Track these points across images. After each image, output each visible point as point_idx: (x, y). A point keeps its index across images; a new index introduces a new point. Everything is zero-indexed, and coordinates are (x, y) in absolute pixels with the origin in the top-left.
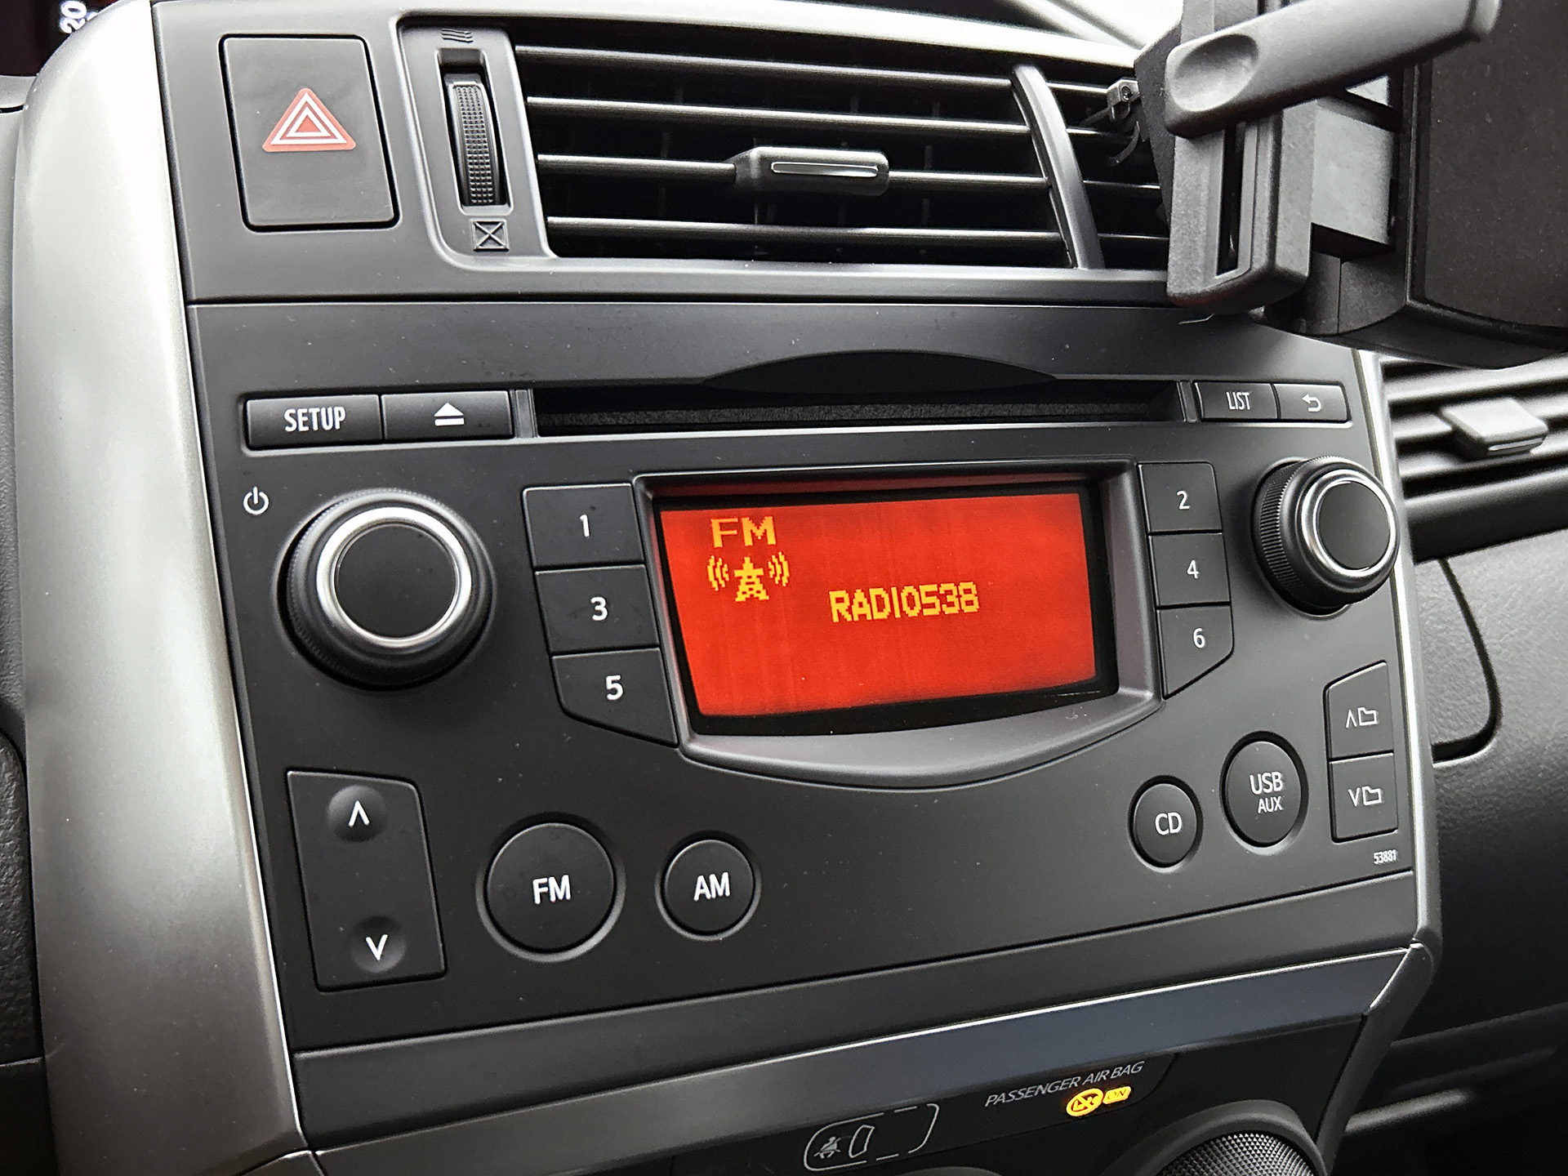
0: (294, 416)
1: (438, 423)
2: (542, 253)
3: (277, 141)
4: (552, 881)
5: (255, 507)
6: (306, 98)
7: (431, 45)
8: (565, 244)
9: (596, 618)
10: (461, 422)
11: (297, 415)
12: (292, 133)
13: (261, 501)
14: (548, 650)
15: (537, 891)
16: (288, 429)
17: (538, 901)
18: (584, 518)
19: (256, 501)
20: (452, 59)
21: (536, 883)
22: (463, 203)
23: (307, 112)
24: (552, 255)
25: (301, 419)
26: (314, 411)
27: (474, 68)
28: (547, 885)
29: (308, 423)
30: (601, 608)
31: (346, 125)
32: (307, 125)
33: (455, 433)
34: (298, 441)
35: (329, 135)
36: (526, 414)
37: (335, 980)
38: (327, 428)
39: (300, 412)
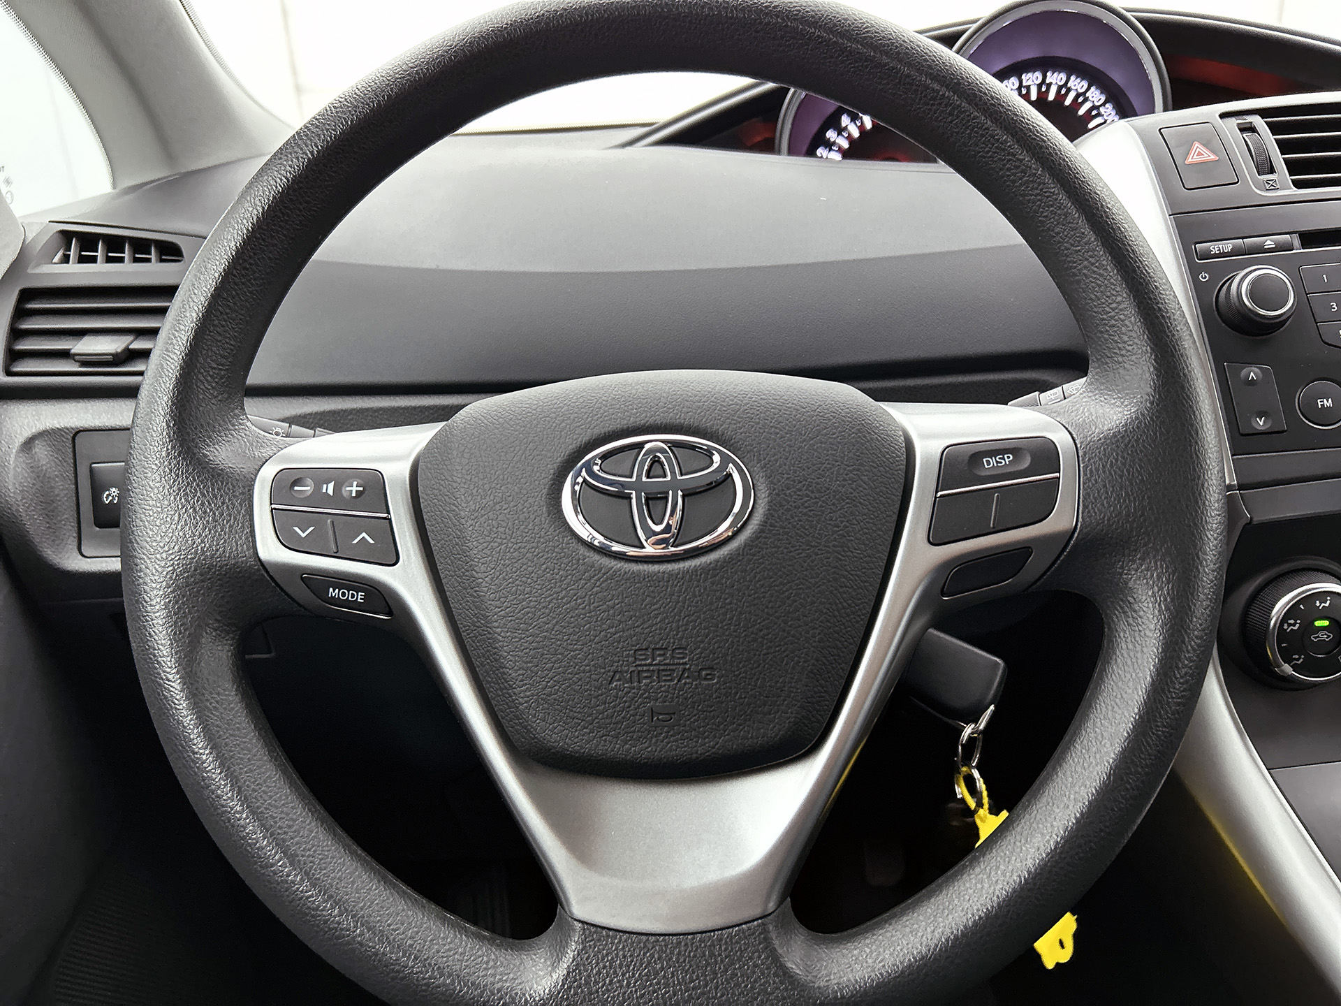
0: (1214, 248)
1: (1266, 247)
2: (1291, 188)
3: (1190, 160)
4: (1325, 400)
5: (1204, 278)
6: (1197, 145)
7: (1233, 122)
8: (1298, 184)
9: (1333, 310)
10: (1274, 246)
11: (1215, 247)
12: (1195, 157)
13: (1206, 277)
14: (1315, 320)
15: (1319, 404)
16: (1212, 253)
17: (1320, 407)
18: (1324, 276)
19: (1204, 277)
20: (1242, 126)
21: (1319, 401)
22: (1259, 175)
23: (1198, 149)
24: (1295, 189)
25: (1216, 249)
26: (1221, 246)
27: (1251, 129)
28: (1323, 401)
29: (1219, 250)
30: (1335, 306)
31: (1213, 152)
32: (1199, 154)
33: (1272, 250)
34: (1216, 256)
35: (1208, 156)
36: (1296, 242)
37: (1247, 432)
38: (1226, 251)
39: (1216, 247)
